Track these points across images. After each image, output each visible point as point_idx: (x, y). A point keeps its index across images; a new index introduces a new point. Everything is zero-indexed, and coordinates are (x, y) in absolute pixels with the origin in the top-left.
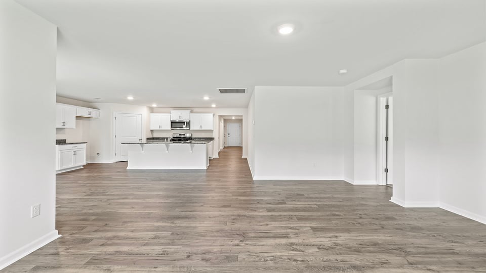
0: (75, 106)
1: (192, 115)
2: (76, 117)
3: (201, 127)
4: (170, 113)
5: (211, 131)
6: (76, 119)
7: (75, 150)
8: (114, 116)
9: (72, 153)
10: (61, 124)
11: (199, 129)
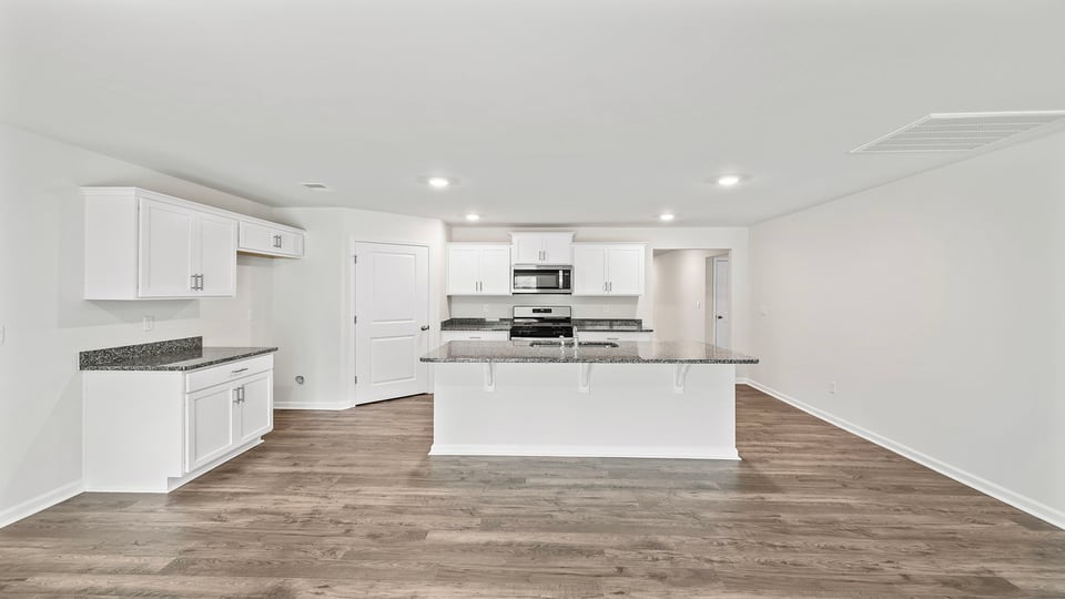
0: (235, 215)
1: (578, 247)
2: (238, 252)
3: (608, 286)
4: (510, 242)
5: (633, 299)
6: (238, 264)
7: (238, 384)
8: (353, 254)
9: (231, 396)
10: (190, 283)
11: (600, 291)
